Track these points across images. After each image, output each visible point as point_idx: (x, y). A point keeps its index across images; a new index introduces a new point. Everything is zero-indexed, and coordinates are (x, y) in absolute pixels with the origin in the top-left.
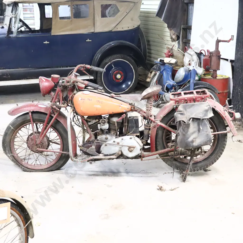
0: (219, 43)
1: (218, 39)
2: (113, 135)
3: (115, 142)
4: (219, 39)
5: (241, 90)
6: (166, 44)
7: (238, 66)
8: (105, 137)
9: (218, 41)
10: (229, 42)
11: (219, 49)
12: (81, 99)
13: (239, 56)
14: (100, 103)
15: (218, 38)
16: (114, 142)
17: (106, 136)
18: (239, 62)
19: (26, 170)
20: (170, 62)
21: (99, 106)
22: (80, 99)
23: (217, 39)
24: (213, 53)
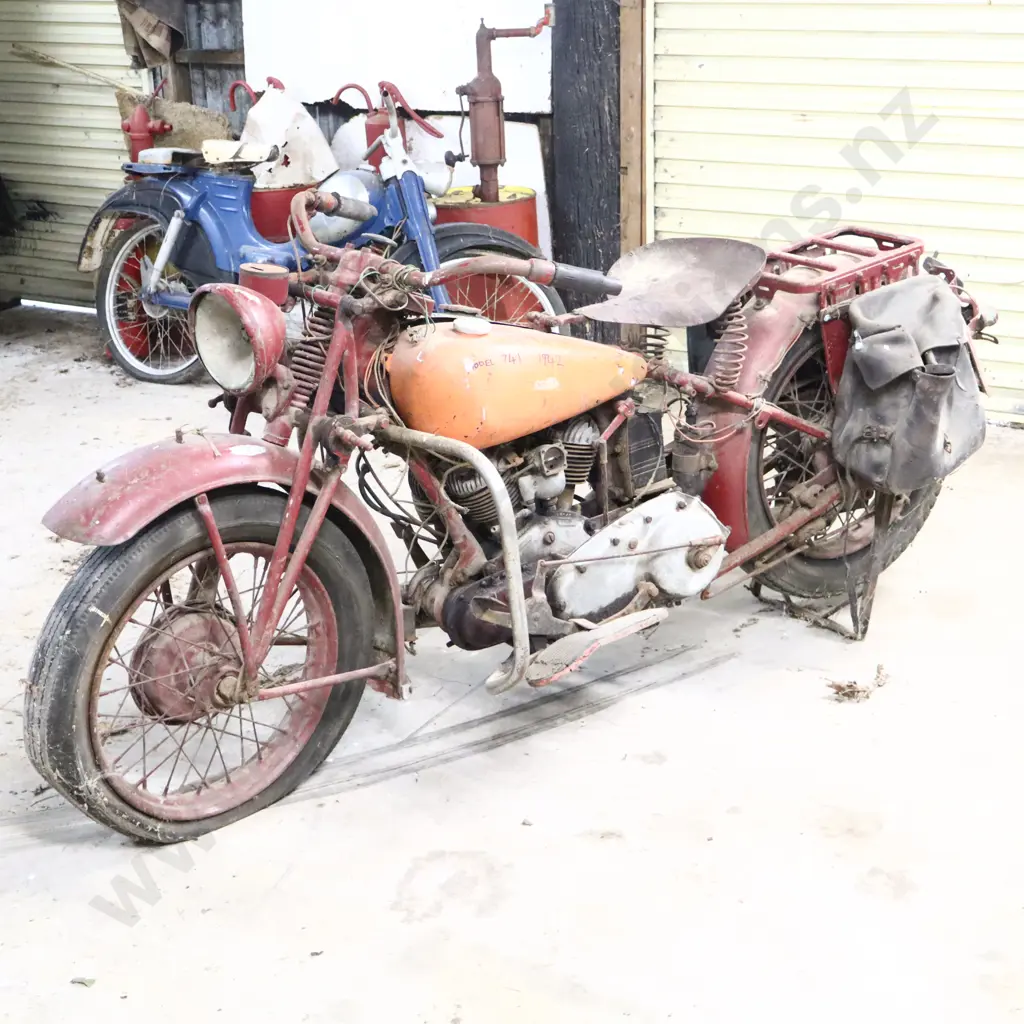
0: (492, 42)
1: (482, 26)
2: (573, 516)
3: (620, 545)
4: (489, 25)
5: (607, 234)
6: (57, 86)
7: (587, 133)
8: (542, 536)
9: (486, 37)
10: (538, 33)
11: (497, 71)
12: (476, 366)
13: (585, 89)
14: (555, 364)
15: (482, 20)
16: (615, 542)
17: (545, 531)
18: (589, 116)
19: (175, 836)
20: (238, 160)
21: (551, 384)
22: (469, 366)
23: (478, 28)
24: (477, 90)
